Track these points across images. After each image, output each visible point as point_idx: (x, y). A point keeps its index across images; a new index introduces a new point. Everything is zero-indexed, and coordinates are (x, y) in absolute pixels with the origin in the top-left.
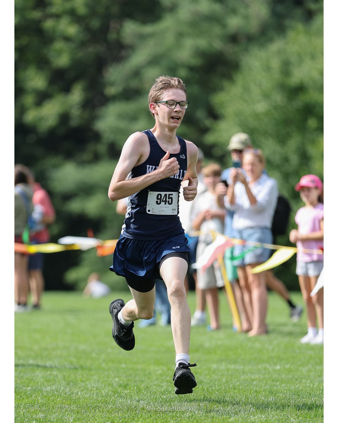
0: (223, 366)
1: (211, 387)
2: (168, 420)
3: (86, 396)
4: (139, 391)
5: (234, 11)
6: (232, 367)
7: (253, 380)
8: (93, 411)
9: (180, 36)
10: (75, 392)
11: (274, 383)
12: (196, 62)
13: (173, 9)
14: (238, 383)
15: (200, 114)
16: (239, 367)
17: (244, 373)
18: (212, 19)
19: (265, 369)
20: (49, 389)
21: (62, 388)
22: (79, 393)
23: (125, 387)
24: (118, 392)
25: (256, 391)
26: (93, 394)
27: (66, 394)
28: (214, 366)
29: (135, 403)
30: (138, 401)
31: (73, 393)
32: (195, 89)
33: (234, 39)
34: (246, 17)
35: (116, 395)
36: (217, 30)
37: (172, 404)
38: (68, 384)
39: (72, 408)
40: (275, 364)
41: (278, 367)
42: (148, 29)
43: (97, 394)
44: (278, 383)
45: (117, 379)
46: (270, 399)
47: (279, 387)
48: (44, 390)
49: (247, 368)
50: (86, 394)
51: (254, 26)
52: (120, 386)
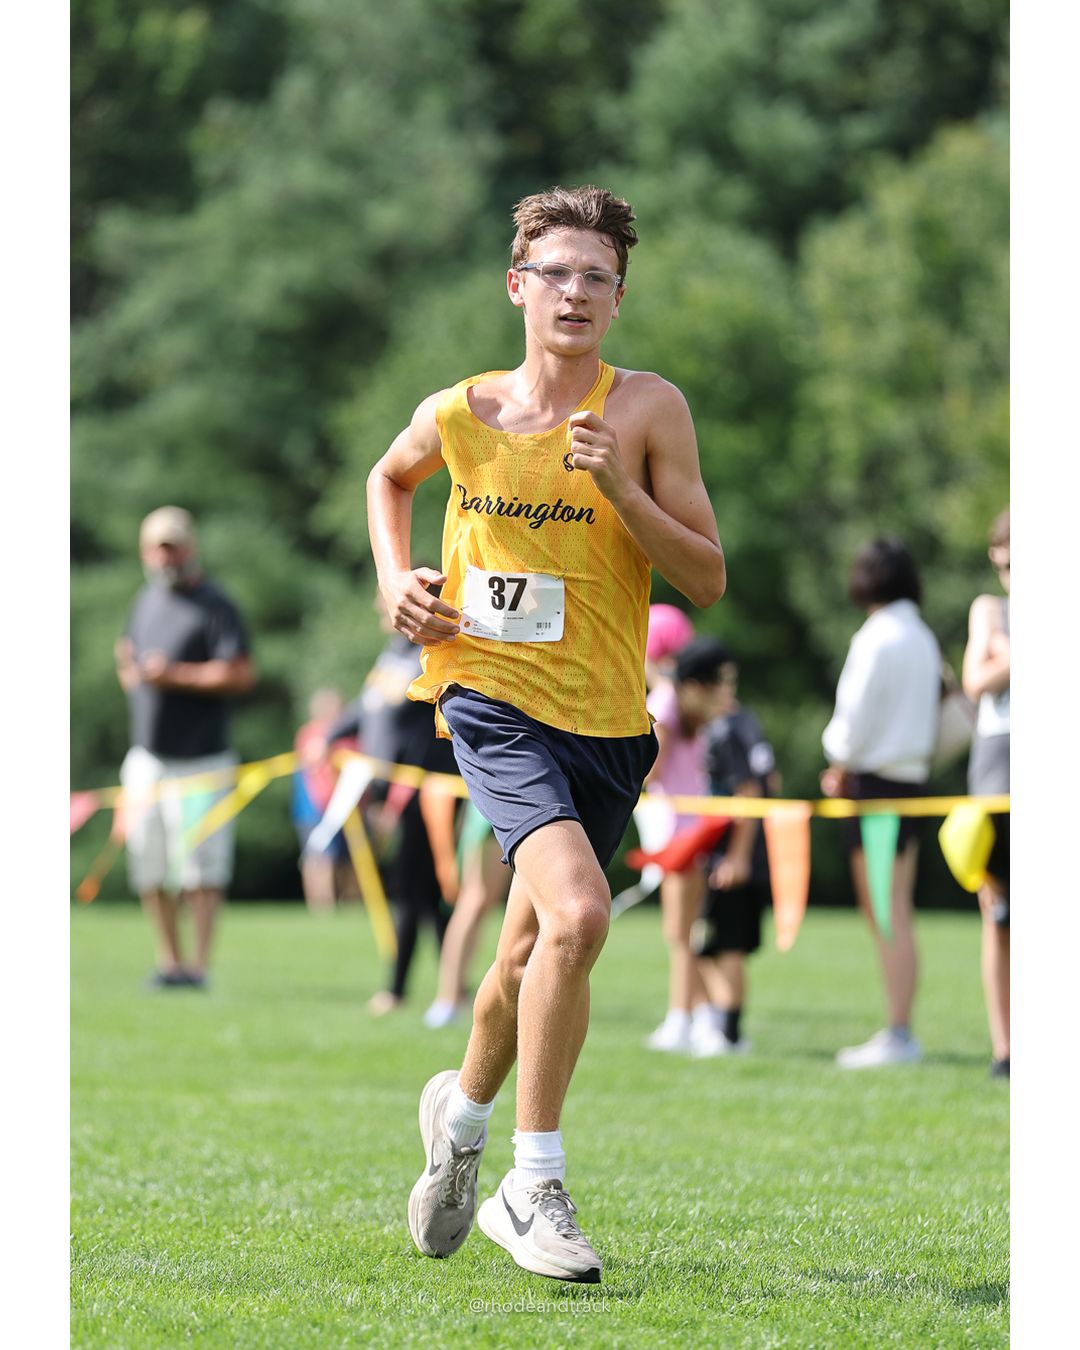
0: (361, 1096)
2: (221, 1232)
4: (146, 1156)
5: (384, 191)
9: (246, 250)
12: (291, 318)
13: (229, 180)
15: (297, 449)
23: (109, 1148)
28: (338, 1095)
29: (135, 1188)
30: (143, 1184)
32: (286, 385)
33: (389, 261)
34: (421, 208)
36: (340, 241)
37: (233, 1191)
42: (165, 231)
51: (437, 227)
52: (95, 1144)
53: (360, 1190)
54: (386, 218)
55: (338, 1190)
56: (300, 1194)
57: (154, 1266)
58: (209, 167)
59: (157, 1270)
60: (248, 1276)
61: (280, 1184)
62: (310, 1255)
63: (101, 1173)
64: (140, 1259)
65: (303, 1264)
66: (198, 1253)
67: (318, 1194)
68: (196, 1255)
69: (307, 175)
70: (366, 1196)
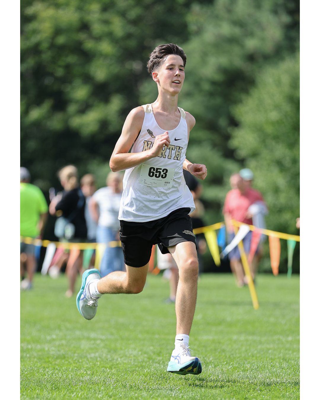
0: (242, 338)
1: (233, 354)
3: (125, 361)
5: (251, 34)
6: (250, 338)
7: (269, 349)
8: (131, 374)
9: (204, 55)
10: (115, 358)
11: (287, 352)
12: (219, 77)
13: (199, 32)
14: (255, 352)
15: (223, 122)
16: (257, 338)
17: (261, 343)
18: (232, 40)
19: (279, 339)
20: (93, 355)
21: (104, 355)
22: (119, 359)
23: (159, 354)
24: (152, 359)
25: (271, 359)
26: (131, 360)
27: (107, 360)
28: (235, 337)
31: (113, 359)
32: (218, 101)
33: (251, 58)
34: (263, 39)
35: (151, 362)
36: (237, 50)
38: (109, 351)
39: (113, 372)
40: (288, 336)
41: (290, 338)
43: (134, 360)
44: (290, 352)
45: (152, 348)
46: (284, 365)
47: (292, 355)
48: (89, 356)
49: (264, 339)
50: (125, 360)
51: (268, 47)
52: (154, 353)
53: (242, 369)
54: (251, 44)
55: (235, 368)
56: (222, 370)
57: (174, 394)
58: (193, 28)
59: (175, 395)
60: (205, 397)
61: (215, 366)
62: (225, 390)
63: (156, 363)
64: (169, 391)
65: (223, 393)
66: (188, 389)
67: (228, 370)
68: (187, 390)
69: (226, 29)
70: (244, 371)
